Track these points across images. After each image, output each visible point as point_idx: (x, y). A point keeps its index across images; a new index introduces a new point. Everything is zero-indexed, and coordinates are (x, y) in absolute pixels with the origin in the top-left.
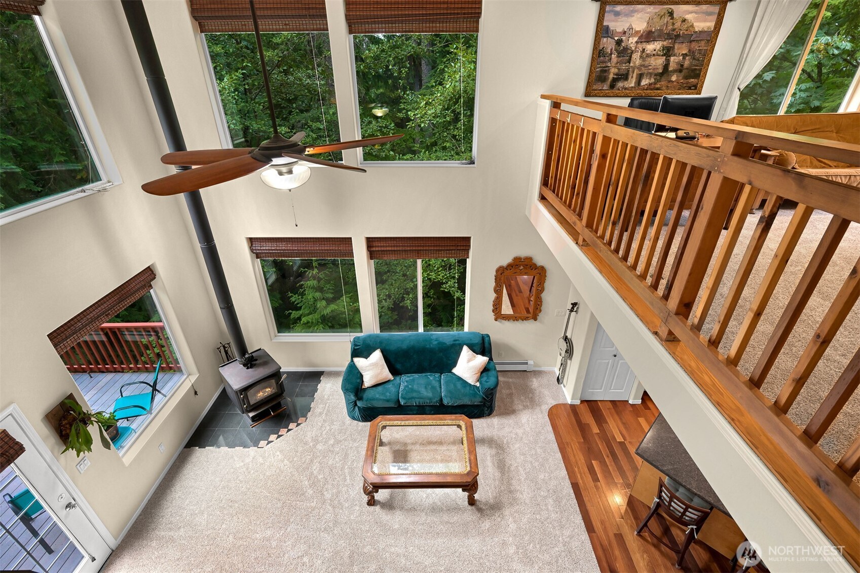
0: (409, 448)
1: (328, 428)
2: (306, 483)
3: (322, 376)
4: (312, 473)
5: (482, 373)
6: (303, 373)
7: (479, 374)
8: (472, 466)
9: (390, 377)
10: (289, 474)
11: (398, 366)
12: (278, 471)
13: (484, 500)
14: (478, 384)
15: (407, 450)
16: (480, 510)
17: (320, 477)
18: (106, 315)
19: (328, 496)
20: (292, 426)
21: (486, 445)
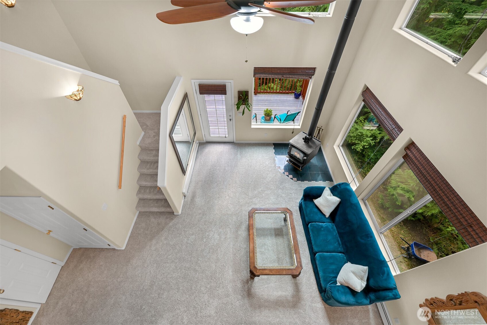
0: (285, 237)
1: (292, 192)
2: (260, 190)
3: (329, 181)
4: (265, 191)
5: (348, 287)
6: (328, 171)
7: (346, 285)
8: (261, 271)
9: (327, 215)
10: (264, 182)
11: (337, 219)
12: (265, 177)
13: (254, 285)
14: (338, 284)
15: (283, 236)
16: (247, 282)
17: (263, 195)
18: (282, 76)
19: (254, 200)
20: (291, 176)
21: (295, 293)
